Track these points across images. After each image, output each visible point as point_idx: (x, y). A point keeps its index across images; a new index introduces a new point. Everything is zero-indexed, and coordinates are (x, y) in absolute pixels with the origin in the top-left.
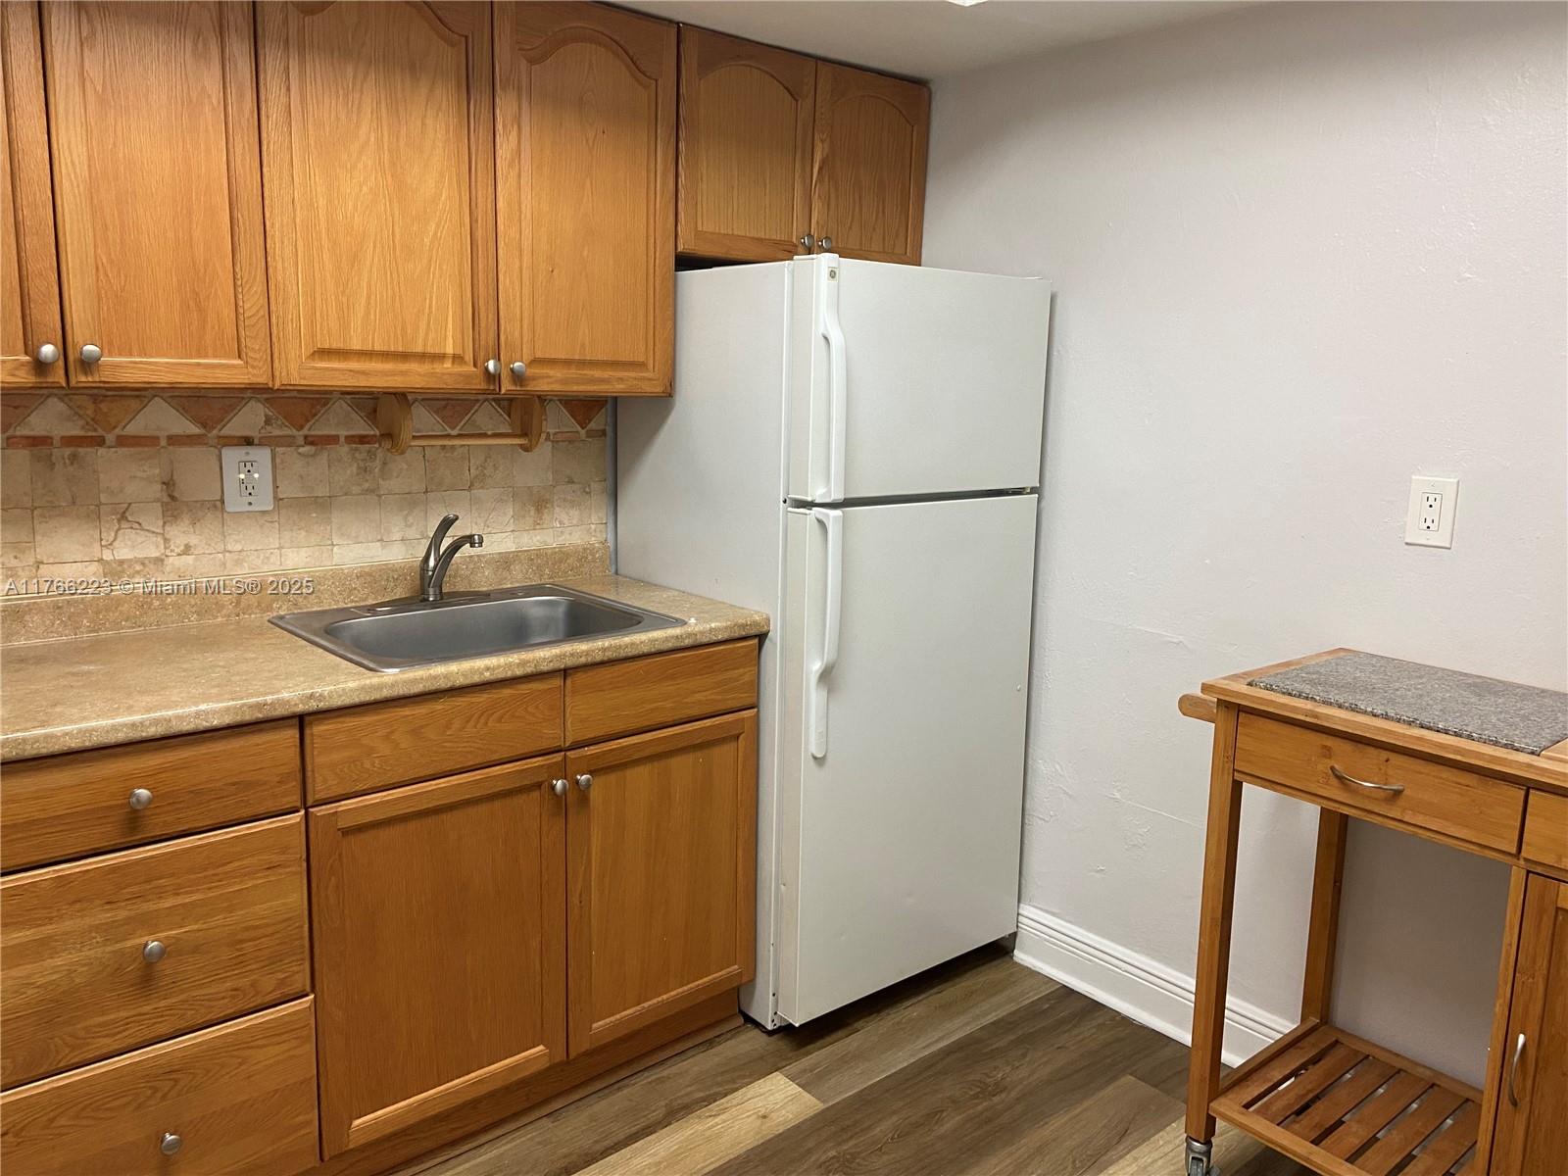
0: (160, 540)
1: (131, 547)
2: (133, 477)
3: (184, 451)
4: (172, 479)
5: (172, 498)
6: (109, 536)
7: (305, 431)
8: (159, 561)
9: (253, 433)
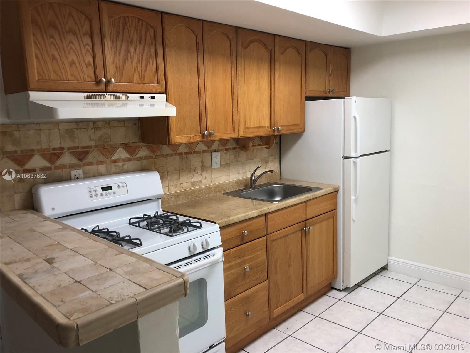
0: (201, 176)
1: (196, 178)
2: (196, 161)
3: (205, 154)
4: (203, 161)
5: (203, 166)
6: (192, 176)
7: (225, 148)
8: (201, 181)
9: (217, 149)
